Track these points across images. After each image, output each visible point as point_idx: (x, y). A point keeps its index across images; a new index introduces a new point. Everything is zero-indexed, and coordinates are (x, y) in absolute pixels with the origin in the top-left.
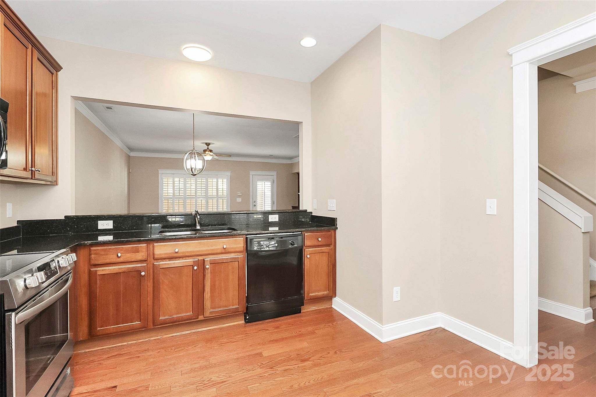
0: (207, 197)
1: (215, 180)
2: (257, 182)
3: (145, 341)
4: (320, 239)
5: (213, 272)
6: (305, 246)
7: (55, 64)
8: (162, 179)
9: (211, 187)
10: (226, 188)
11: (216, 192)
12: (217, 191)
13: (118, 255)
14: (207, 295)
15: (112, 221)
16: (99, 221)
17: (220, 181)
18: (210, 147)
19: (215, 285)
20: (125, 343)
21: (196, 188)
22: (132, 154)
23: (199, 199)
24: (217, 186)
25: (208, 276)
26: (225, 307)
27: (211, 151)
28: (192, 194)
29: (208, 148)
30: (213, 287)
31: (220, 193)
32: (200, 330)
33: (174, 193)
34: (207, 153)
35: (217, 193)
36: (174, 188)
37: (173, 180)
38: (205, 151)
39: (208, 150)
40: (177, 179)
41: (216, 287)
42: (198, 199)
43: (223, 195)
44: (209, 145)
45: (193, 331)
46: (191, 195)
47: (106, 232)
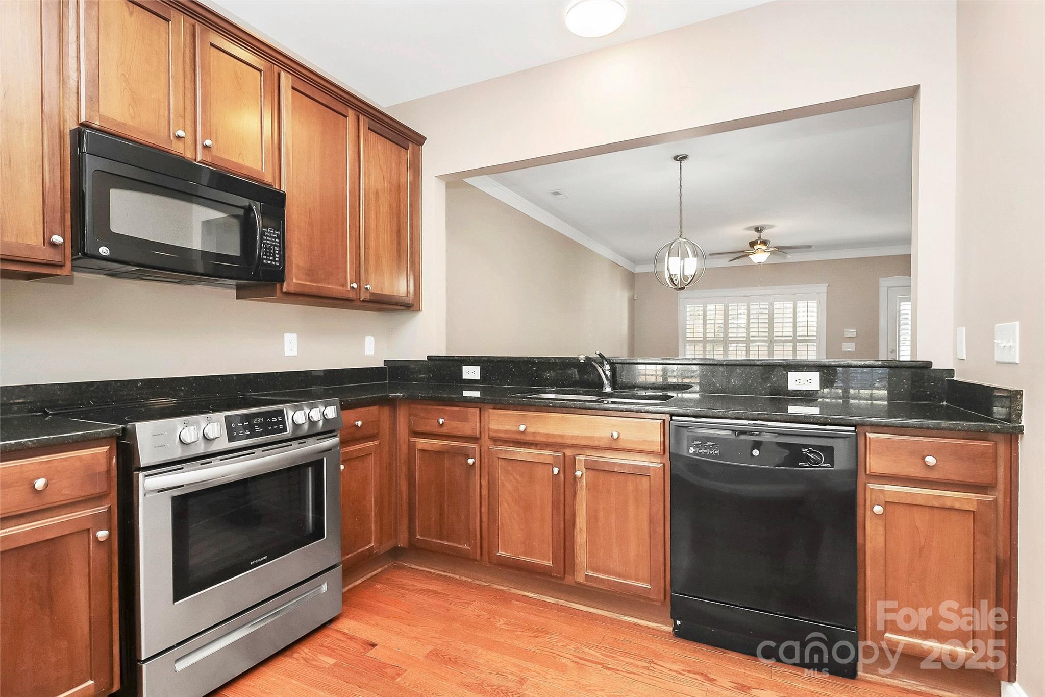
0: (771, 341)
1: (790, 305)
2: (901, 304)
3: (484, 586)
4: (931, 460)
5: (593, 488)
6: (868, 472)
7: (410, 133)
8: (685, 308)
9: (781, 320)
10: (816, 320)
11: (791, 329)
12: (795, 327)
13: (439, 422)
14: (581, 537)
15: (480, 367)
16: (463, 366)
17: (801, 305)
18: (764, 235)
19: (596, 519)
20: (458, 577)
21: (748, 323)
22: (638, 269)
23: (754, 344)
24: (795, 318)
25: (582, 495)
26: (620, 575)
27: (765, 243)
28: (739, 335)
29: (760, 238)
30: (593, 519)
31: (801, 333)
32: (574, 606)
33: (705, 333)
34: (756, 247)
35: (795, 331)
36: (705, 324)
37: (705, 308)
38: (752, 244)
39: (759, 241)
40: (710, 307)
41: (600, 524)
42: (751, 344)
43: (807, 336)
44: (761, 231)
45: (561, 602)
46: (737, 337)
47: (471, 384)
